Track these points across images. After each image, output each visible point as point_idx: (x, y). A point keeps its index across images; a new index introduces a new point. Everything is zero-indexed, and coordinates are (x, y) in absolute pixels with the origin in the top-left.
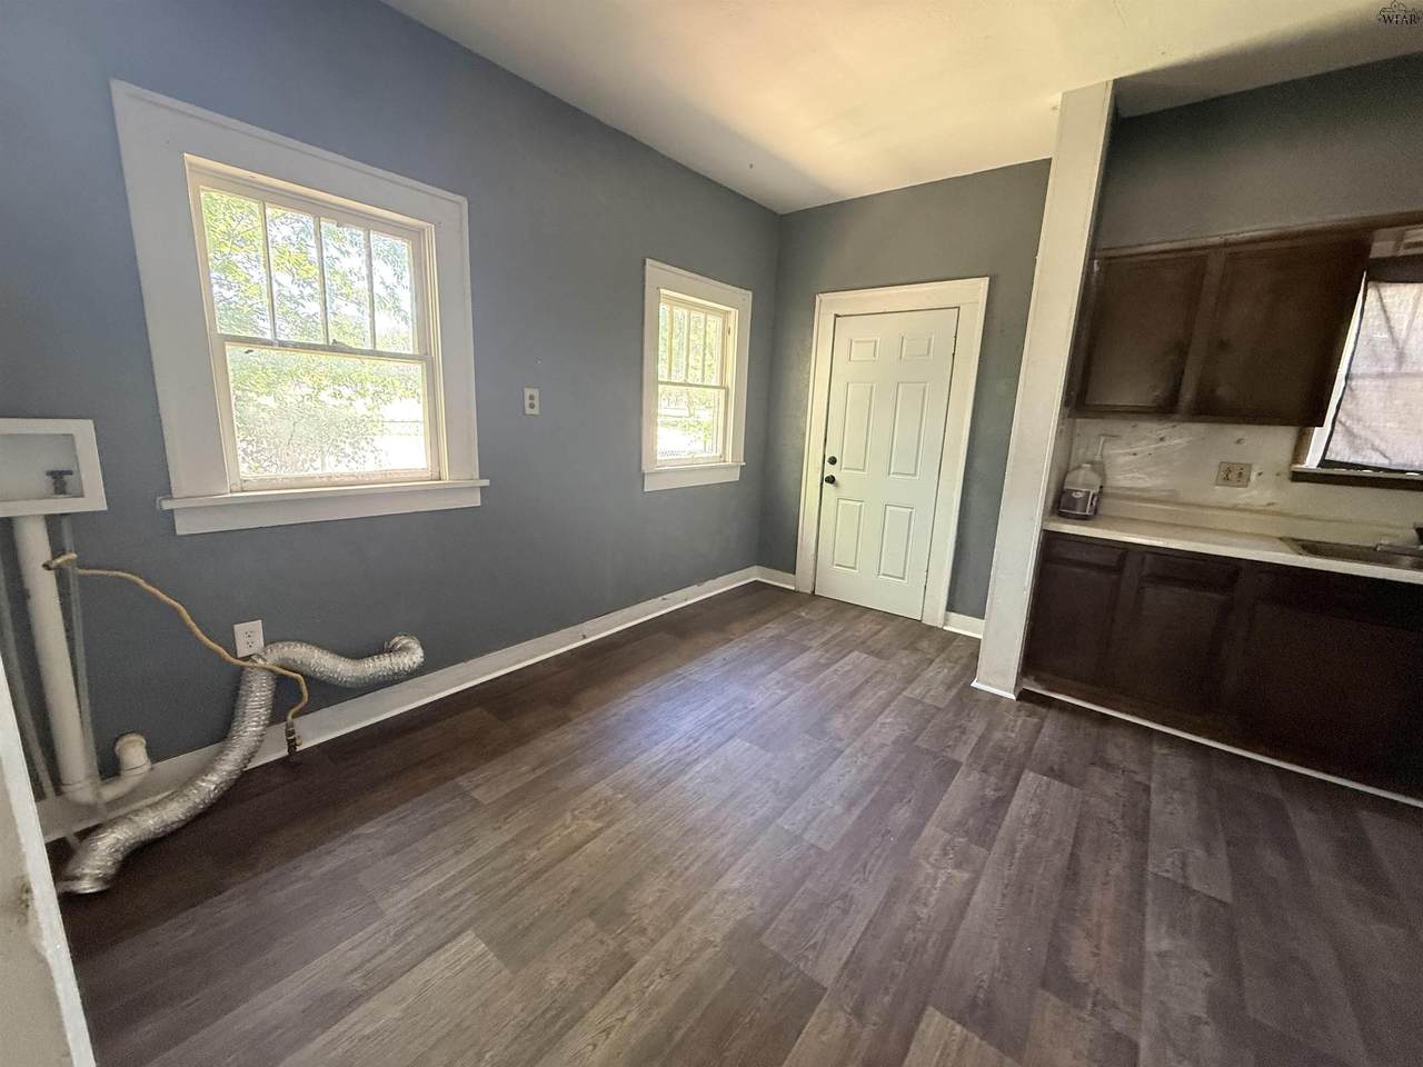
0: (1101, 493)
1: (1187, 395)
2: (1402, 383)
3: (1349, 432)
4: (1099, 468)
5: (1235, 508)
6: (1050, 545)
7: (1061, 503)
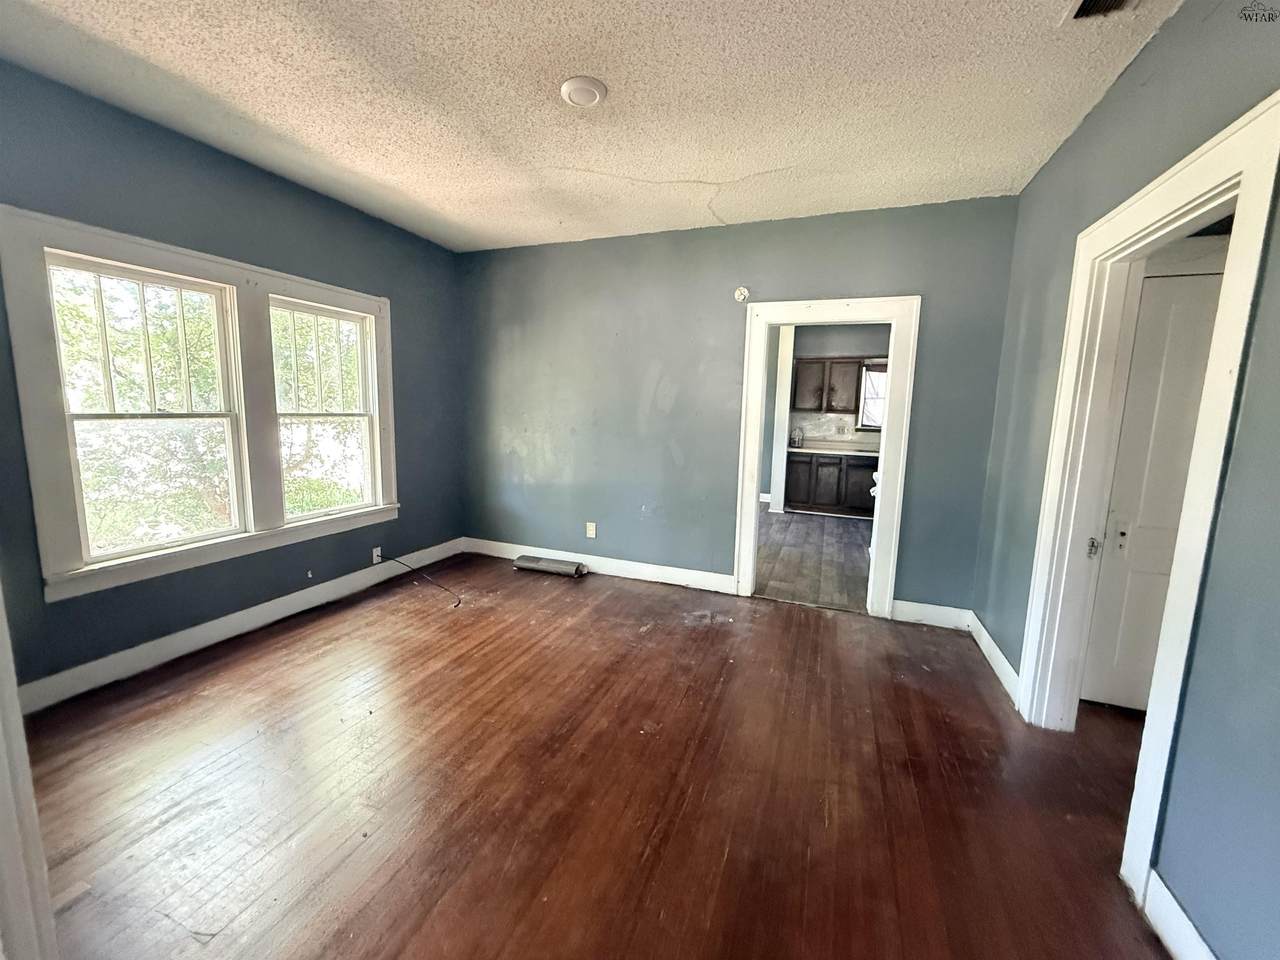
0: (803, 440)
1: (825, 405)
2: (878, 401)
3: (868, 417)
4: (801, 429)
5: (843, 442)
6: (790, 455)
7: (791, 443)
